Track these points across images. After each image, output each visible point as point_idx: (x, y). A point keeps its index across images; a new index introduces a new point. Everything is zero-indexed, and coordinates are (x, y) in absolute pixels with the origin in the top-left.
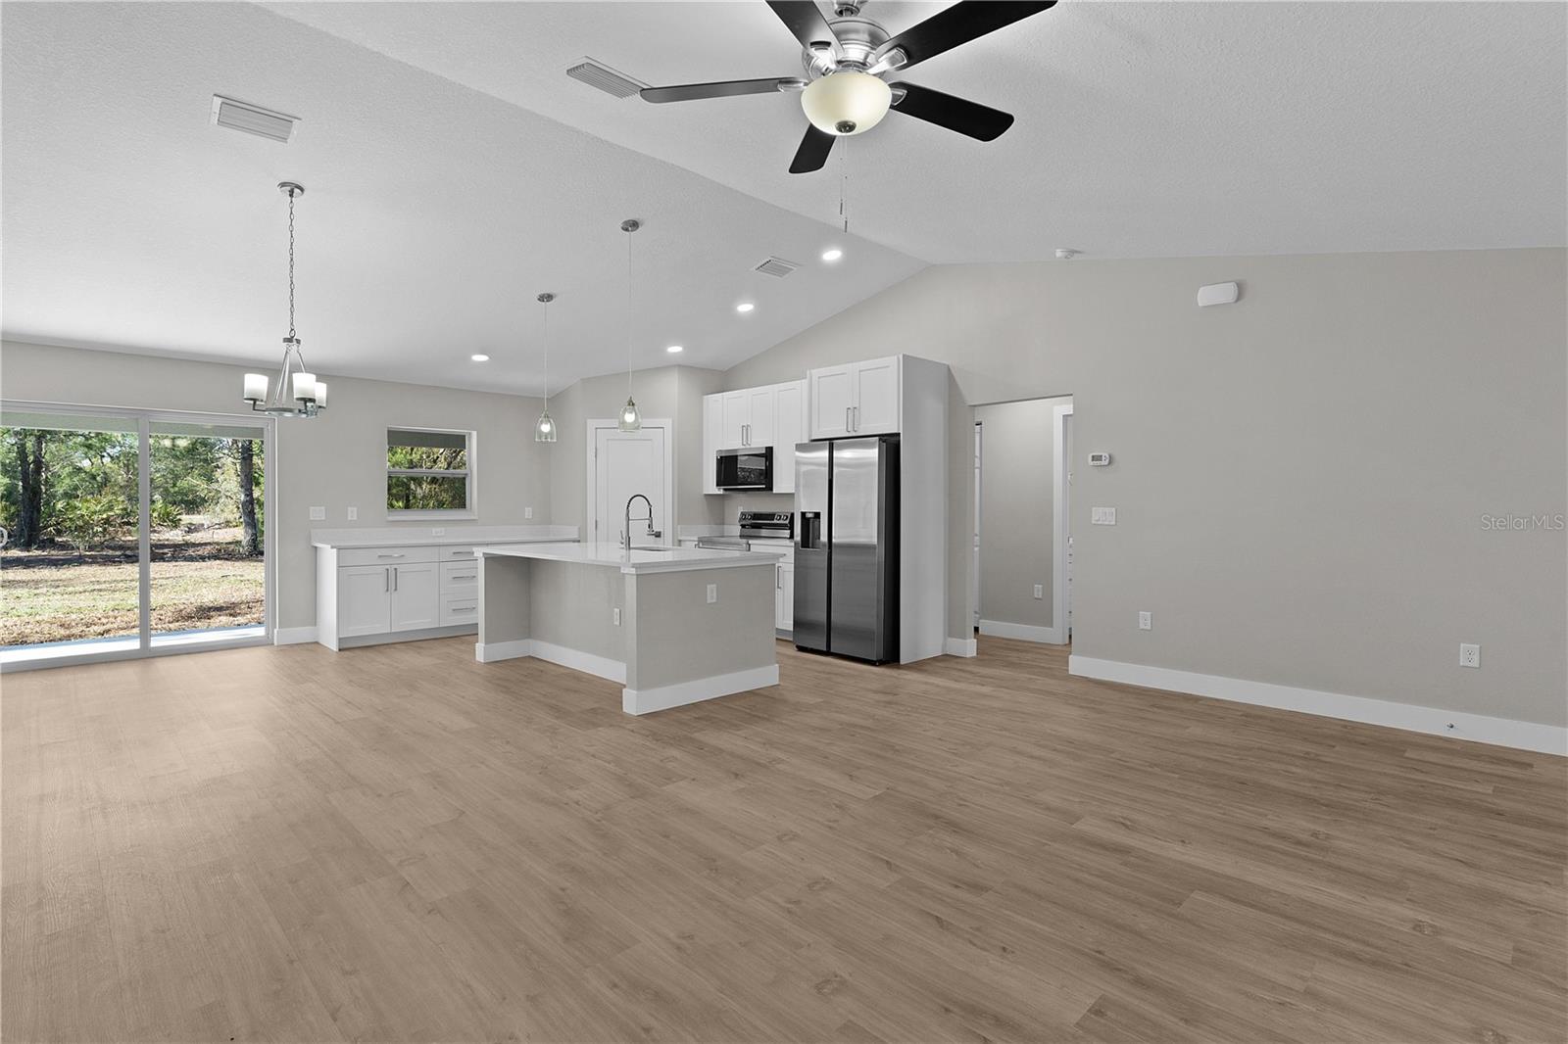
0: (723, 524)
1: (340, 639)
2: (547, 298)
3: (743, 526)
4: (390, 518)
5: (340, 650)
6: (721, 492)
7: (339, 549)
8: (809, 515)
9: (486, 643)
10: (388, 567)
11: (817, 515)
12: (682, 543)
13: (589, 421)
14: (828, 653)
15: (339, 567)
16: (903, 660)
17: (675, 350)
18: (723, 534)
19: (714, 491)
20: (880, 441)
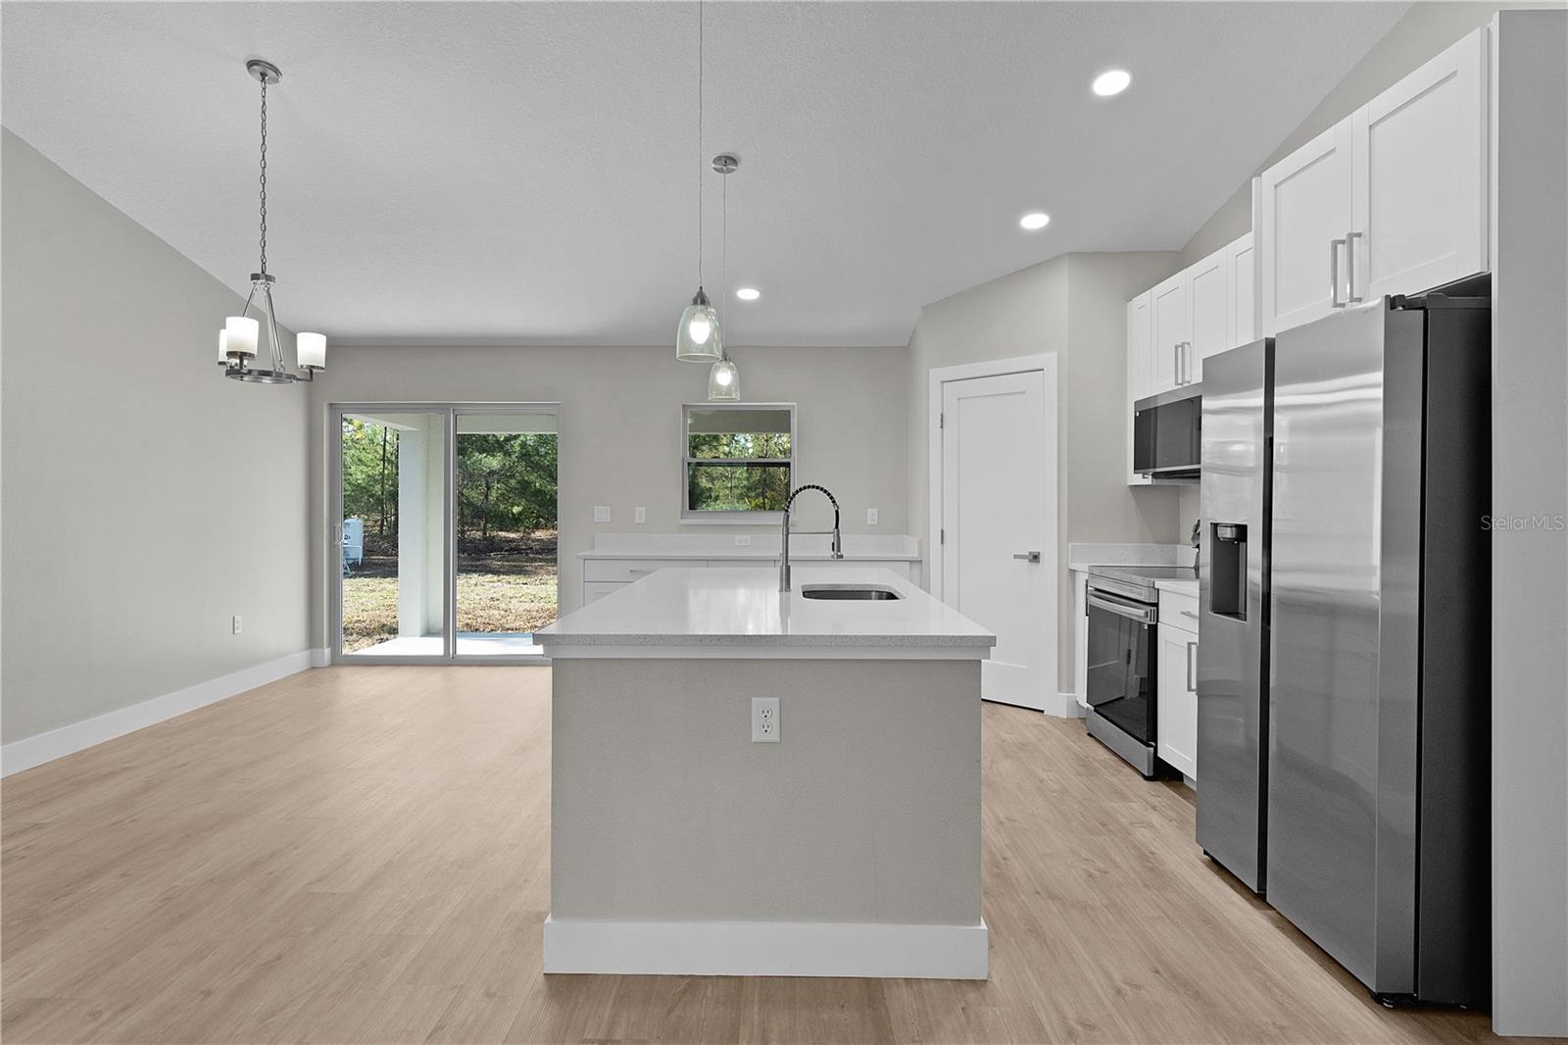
4: (683, 522)
6: (1149, 481)
7: (585, 559)
11: (1242, 531)
13: (932, 372)
15: (585, 582)
17: (1035, 221)
18: (1175, 563)
19: (1138, 479)
20: (1393, 307)
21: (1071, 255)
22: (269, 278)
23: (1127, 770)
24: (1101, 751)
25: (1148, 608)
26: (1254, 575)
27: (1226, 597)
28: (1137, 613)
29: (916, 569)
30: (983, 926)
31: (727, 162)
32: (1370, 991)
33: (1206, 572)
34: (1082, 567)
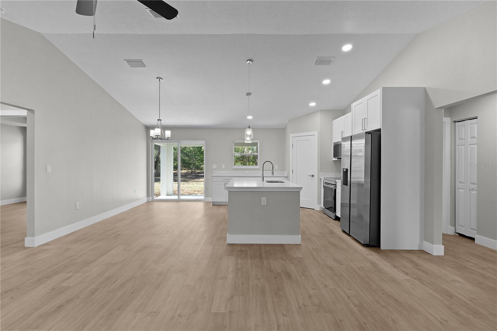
4: (233, 168)
5: (212, 205)
6: (336, 159)
7: (212, 176)
8: (345, 170)
10: (225, 182)
13: (290, 135)
14: (349, 235)
17: (313, 104)
19: (334, 159)
20: (366, 133)
21: (321, 110)
22: (161, 120)
23: (331, 219)
24: (326, 216)
25: (334, 186)
26: (349, 179)
27: (345, 182)
28: (332, 186)
29: (287, 178)
30: (300, 235)
31: (249, 94)
32: (362, 244)
33: (342, 179)
34: (322, 178)
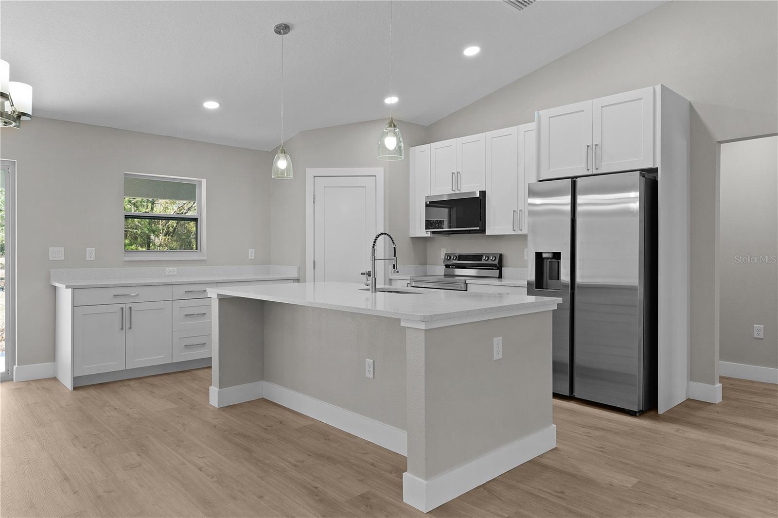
0: (426, 264)
1: (74, 378)
2: (283, 29)
3: (447, 266)
4: (127, 259)
5: (75, 388)
6: (429, 235)
7: (74, 289)
8: (544, 255)
9: (220, 387)
10: (122, 306)
11: (557, 256)
12: (393, 282)
13: (308, 170)
14: (571, 398)
15: (74, 306)
16: (662, 409)
17: (391, 100)
18: (426, 274)
19: (425, 234)
